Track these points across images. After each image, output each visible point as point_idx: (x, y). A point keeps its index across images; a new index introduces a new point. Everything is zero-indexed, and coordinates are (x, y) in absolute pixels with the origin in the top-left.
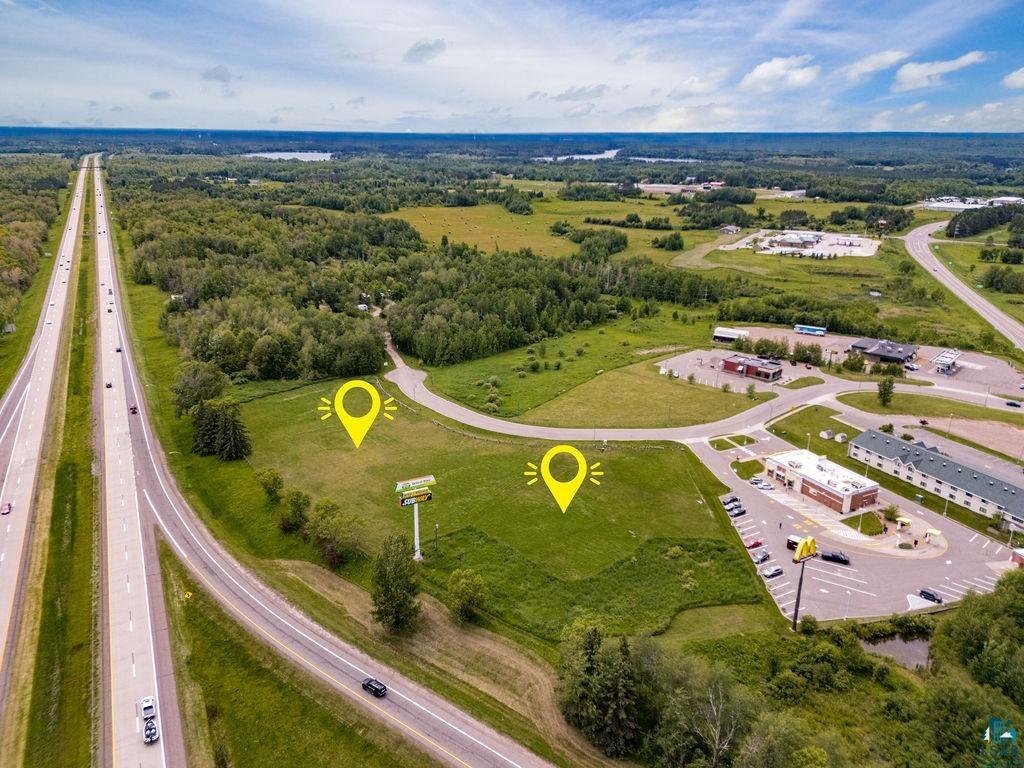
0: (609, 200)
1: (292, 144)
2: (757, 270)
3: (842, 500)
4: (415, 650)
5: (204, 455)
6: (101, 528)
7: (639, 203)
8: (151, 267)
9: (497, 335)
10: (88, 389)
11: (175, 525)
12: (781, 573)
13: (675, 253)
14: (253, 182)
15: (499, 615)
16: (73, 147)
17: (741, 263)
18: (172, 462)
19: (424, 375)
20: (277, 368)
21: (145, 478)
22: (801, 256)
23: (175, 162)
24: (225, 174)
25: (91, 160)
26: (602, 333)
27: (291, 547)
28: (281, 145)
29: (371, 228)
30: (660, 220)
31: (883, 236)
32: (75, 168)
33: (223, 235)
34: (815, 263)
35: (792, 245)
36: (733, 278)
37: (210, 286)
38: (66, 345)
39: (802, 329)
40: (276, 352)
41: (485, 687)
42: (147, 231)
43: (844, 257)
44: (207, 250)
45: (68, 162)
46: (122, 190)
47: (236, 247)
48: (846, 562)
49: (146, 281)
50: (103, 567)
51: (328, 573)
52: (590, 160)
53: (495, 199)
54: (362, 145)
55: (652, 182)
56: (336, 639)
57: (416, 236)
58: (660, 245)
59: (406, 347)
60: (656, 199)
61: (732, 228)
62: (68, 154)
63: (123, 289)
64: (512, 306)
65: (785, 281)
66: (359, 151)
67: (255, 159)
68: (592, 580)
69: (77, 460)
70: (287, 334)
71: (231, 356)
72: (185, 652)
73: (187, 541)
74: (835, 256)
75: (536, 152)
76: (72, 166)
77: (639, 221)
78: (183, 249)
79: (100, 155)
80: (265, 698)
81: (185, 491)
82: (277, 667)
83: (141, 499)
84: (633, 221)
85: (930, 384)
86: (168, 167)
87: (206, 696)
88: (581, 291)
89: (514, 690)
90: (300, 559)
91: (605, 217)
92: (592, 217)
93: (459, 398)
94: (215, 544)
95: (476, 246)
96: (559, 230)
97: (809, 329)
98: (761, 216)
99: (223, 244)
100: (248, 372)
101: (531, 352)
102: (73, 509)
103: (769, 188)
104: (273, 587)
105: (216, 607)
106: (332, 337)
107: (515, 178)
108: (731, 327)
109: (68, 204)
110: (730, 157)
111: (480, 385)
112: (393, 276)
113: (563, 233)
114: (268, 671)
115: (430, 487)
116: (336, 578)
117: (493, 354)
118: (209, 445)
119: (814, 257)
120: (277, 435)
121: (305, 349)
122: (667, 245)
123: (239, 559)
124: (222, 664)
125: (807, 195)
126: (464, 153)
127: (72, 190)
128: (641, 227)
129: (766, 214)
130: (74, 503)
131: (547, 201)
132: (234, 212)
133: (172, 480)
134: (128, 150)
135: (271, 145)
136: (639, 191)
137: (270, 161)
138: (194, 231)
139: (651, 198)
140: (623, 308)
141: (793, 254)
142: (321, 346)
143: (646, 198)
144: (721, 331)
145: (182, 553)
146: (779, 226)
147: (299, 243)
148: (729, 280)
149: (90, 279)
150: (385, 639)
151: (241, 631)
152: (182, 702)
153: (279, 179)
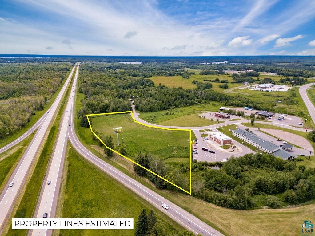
0: (214, 75)
1: (132, 60)
2: (247, 94)
3: (221, 141)
4: (111, 160)
5: (82, 126)
6: (57, 138)
7: (223, 76)
8: (83, 89)
9: (160, 106)
10: (62, 114)
11: (72, 138)
12: (197, 153)
13: (225, 89)
14: (117, 70)
15: (129, 155)
16: (73, 60)
17: (243, 92)
18: (75, 127)
19: (139, 114)
20: (104, 111)
21: (69, 130)
22: (263, 91)
23: (99, 64)
24: (110, 67)
25: (78, 64)
26: (191, 107)
27: (94, 143)
28: (129, 60)
29: (141, 81)
30: (225, 80)
31: (293, 86)
32: (73, 66)
33: (102, 82)
34: (266, 93)
35: (262, 88)
36: (237, 96)
37: (95, 93)
38: (60, 105)
39: (246, 108)
40: (104, 107)
41: (122, 165)
42: (84, 81)
43: (276, 91)
44: (98, 85)
45: (71, 64)
46: (82, 71)
47: (105, 85)
49: (82, 92)
50: (56, 143)
51: (99, 147)
52: (217, 64)
53: (180, 74)
54: (151, 60)
55: (231, 70)
56: (96, 157)
57: (153, 83)
58: (221, 87)
59: (137, 108)
60: (229, 75)
61: (247, 83)
62: (72, 62)
63: (76, 94)
64: (166, 99)
65: (254, 97)
66: (149, 62)
67: (120, 64)
68: (153, 151)
69: (56, 126)
70: (107, 103)
71: (94, 107)
72: (68, 157)
73: (74, 141)
74: (273, 91)
75: (202, 61)
76: (72, 65)
77: (219, 80)
78: (92, 85)
79: (80, 62)
80: (80, 164)
81: (76, 132)
82: (83, 160)
83: (67, 133)
84: (217, 80)
85: (272, 122)
86: (96, 65)
87: (69, 163)
88: (189, 97)
89: (127, 166)
90: (95, 145)
91: (209, 79)
92: (206, 79)
93: (145, 119)
94: (79, 142)
95: (168, 86)
96: (194, 83)
97: (248, 108)
98: (258, 80)
99: (101, 84)
100: (97, 111)
101: (169, 111)
102: (53, 134)
103: (267, 72)
104: (88, 149)
105: (76, 151)
106: (118, 104)
107: (191, 69)
108: (227, 107)
109: (69, 75)
110: (264, 63)
111: (151, 117)
112: (141, 92)
113: (195, 83)
114: (82, 160)
115: (121, 130)
116: (101, 148)
117: (158, 111)
118: (83, 124)
119: (267, 91)
120: (99, 124)
121: (111, 107)
122: (223, 87)
123: (83, 144)
124: (74, 159)
125: (278, 74)
126: (180, 62)
127: (70, 72)
128: (219, 82)
129: (260, 79)
130: (54, 133)
131: (195, 75)
132: (107, 77)
133: (74, 130)
134: (88, 61)
135: (126, 60)
136: (224, 73)
137: (124, 64)
138: (96, 81)
139: (227, 74)
140: (200, 102)
141: (260, 90)
142: (115, 106)
143: (226, 74)
144: (222, 108)
145: (72, 142)
146: (262, 83)
147: (121, 84)
148: (236, 96)
149: (69, 91)
150: (106, 158)
151: (79, 154)
152: (64, 163)
153: (124, 69)
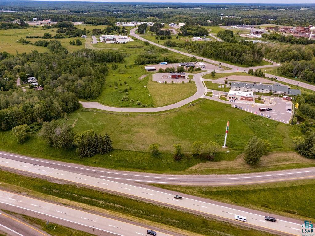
3: (253, 98)
4: (263, 165)
11: (141, 178)
30: (59, 35)
35: (111, 40)
48: (271, 110)
51: (212, 163)
58: (73, 44)
61: (85, 36)
73: (157, 179)
77: (51, 36)
84: (48, 36)
90: (197, 164)
94: (165, 175)
97: (163, 63)
104: (206, 174)
116: (216, 162)
122: (76, 44)
128: (53, 38)
133: (101, 168)
136: (28, 24)
150: (253, 168)
